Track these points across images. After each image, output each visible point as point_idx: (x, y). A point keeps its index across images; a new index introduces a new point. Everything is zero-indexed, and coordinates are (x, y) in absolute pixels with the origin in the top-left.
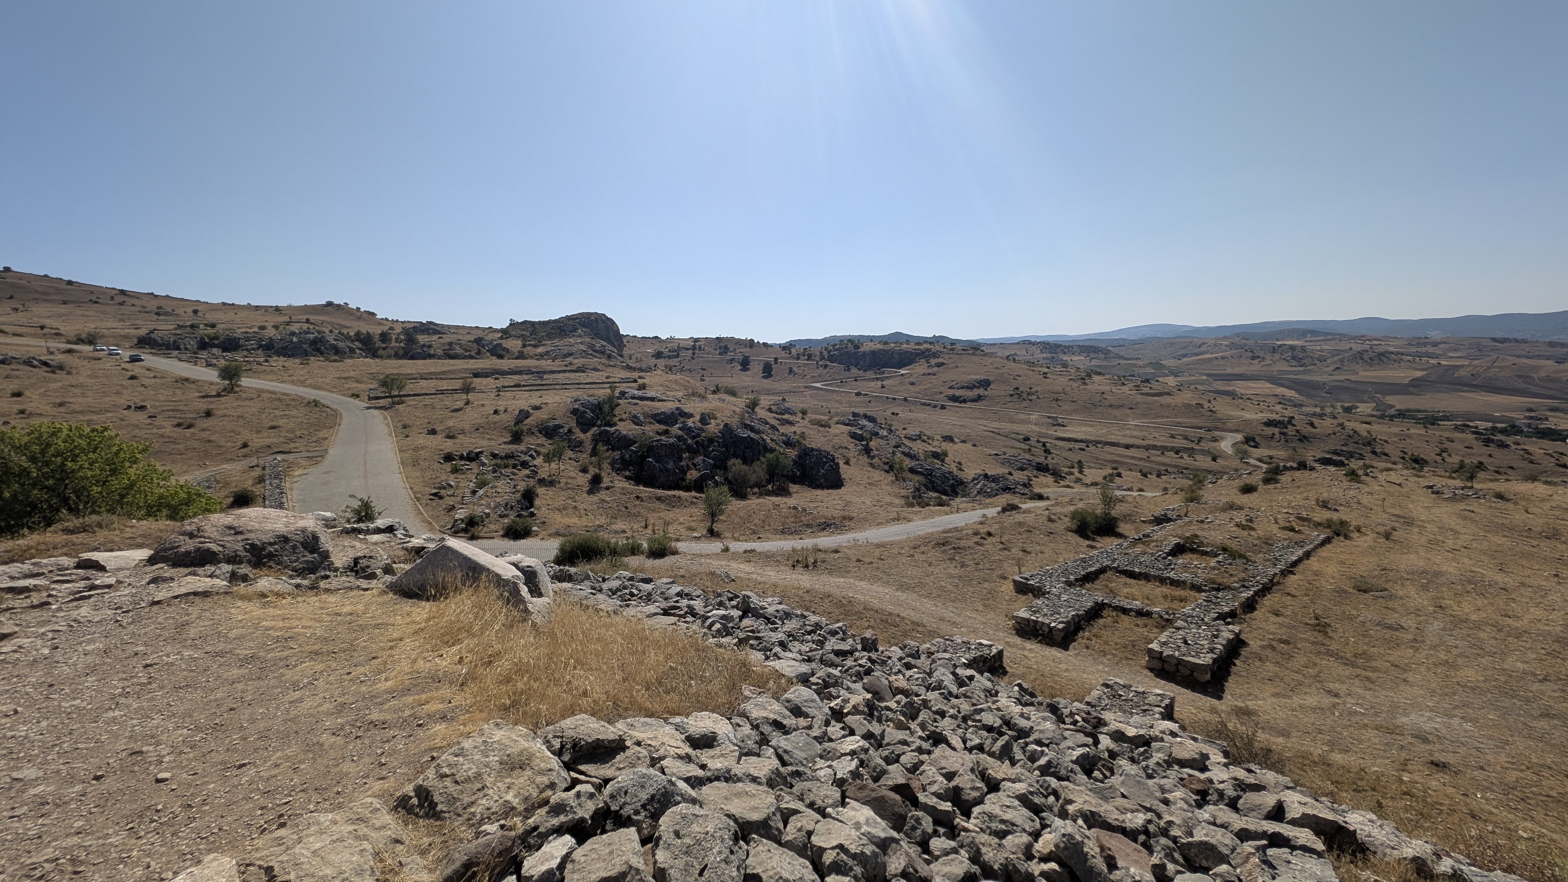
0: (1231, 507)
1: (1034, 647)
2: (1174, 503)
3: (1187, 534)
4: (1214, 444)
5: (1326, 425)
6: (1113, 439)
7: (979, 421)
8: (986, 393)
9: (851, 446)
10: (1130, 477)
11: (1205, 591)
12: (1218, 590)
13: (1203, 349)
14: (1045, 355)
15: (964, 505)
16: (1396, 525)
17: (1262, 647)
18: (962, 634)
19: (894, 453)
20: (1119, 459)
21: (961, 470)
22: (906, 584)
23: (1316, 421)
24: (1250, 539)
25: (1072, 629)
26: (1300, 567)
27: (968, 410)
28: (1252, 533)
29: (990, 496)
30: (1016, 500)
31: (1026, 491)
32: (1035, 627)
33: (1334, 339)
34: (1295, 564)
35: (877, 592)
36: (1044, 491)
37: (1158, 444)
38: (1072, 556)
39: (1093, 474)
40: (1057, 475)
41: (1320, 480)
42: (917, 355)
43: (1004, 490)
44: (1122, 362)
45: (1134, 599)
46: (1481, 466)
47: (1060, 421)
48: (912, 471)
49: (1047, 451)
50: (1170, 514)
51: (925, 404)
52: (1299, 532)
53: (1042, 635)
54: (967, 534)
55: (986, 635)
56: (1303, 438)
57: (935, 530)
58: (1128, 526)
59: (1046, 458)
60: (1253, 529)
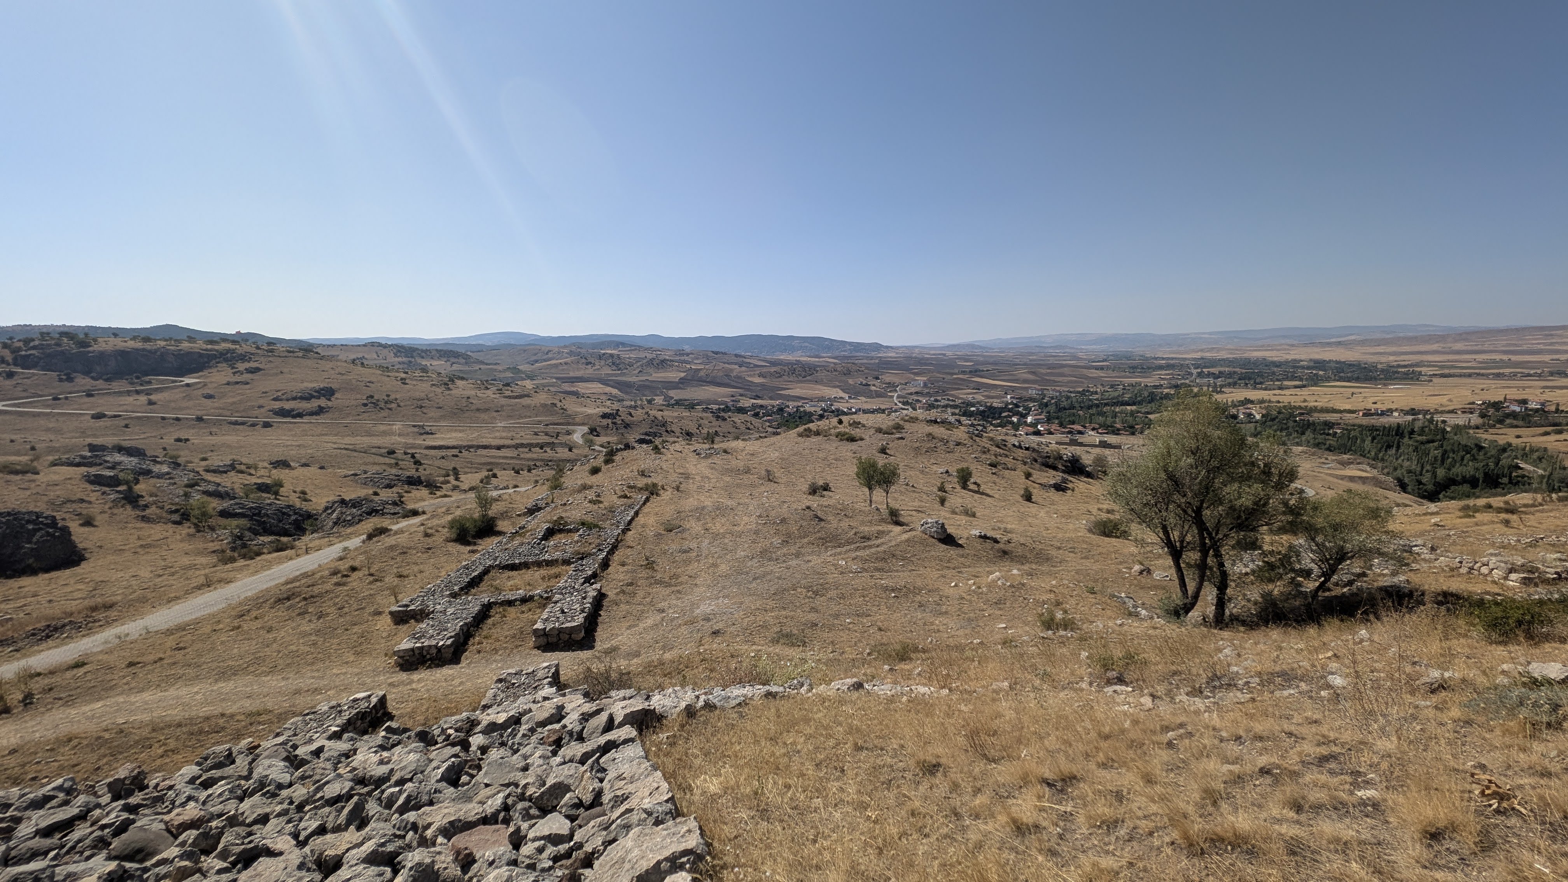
0: (585, 487)
1: (423, 675)
2: (542, 492)
3: (555, 518)
4: (569, 437)
5: (639, 414)
6: (484, 442)
7: (327, 438)
8: (330, 404)
9: (93, 497)
10: (505, 476)
11: (573, 563)
12: (582, 559)
13: (550, 355)
14: (400, 359)
15: (317, 542)
16: (682, 480)
17: (617, 594)
18: (329, 700)
19: (186, 495)
20: (492, 460)
21: (306, 500)
22: (231, 668)
23: (633, 412)
24: (600, 511)
25: (462, 640)
26: (634, 524)
27: (307, 426)
28: (601, 505)
29: (351, 525)
30: (385, 522)
31: (397, 509)
32: (421, 654)
33: (636, 350)
34: (630, 522)
35: (178, 698)
36: (418, 506)
37: (525, 442)
38: (454, 567)
39: (470, 479)
40: (432, 486)
41: (638, 456)
42: (214, 357)
43: (369, 514)
44: (482, 367)
45: (518, 589)
46: (716, 433)
47: (428, 429)
48: (224, 514)
49: (417, 463)
50: (541, 504)
51: (236, 423)
52: (630, 498)
53: (430, 659)
54: (322, 577)
55: (363, 686)
56: (627, 426)
57: (272, 583)
58: (506, 523)
59: (417, 470)
60: (601, 502)
